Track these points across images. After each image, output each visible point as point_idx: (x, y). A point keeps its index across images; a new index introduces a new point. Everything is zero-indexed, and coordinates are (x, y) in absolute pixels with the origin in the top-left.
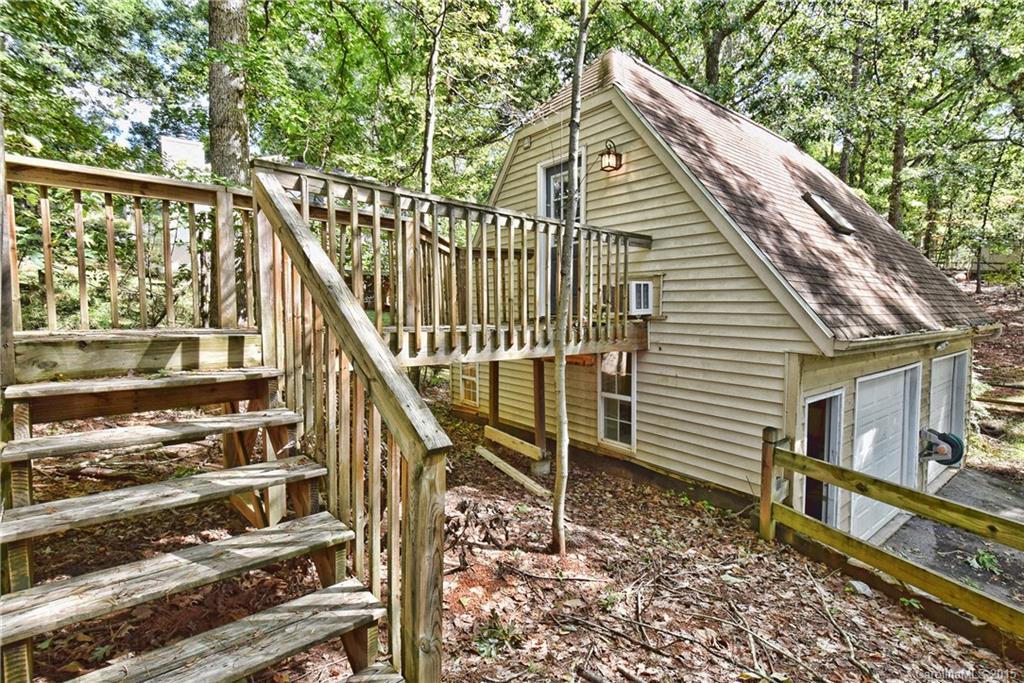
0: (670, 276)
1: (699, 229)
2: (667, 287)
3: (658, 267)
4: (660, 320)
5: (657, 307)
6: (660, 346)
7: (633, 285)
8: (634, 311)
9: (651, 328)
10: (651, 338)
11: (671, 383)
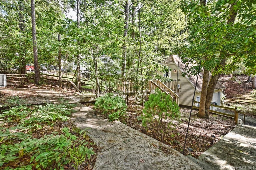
0: (182, 84)
1: (185, 80)
2: (181, 85)
3: (180, 83)
4: (181, 88)
5: (180, 87)
6: (181, 91)
7: (178, 85)
8: (178, 88)
9: (179, 89)
10: (179, 90)
11: (182, 95)
